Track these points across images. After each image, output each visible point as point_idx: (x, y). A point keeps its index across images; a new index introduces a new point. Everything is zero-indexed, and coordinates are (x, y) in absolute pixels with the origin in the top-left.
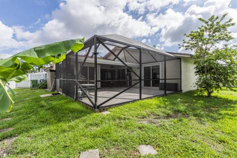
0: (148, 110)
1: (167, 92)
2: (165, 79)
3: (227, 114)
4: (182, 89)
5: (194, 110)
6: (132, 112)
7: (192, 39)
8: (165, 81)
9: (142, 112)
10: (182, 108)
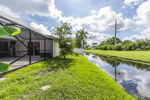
0: (38, 70)
1: (46, 58)
2: (45, 51)
3: (71, 64)
4: (53, 56)
5: (60, 65)
6: (26, 73)
7: (58, 30)
8: (45, 52)
9: (34, 72)
10: (55, 65)
